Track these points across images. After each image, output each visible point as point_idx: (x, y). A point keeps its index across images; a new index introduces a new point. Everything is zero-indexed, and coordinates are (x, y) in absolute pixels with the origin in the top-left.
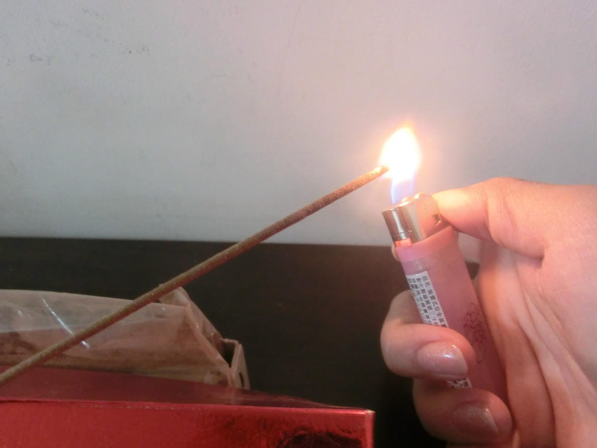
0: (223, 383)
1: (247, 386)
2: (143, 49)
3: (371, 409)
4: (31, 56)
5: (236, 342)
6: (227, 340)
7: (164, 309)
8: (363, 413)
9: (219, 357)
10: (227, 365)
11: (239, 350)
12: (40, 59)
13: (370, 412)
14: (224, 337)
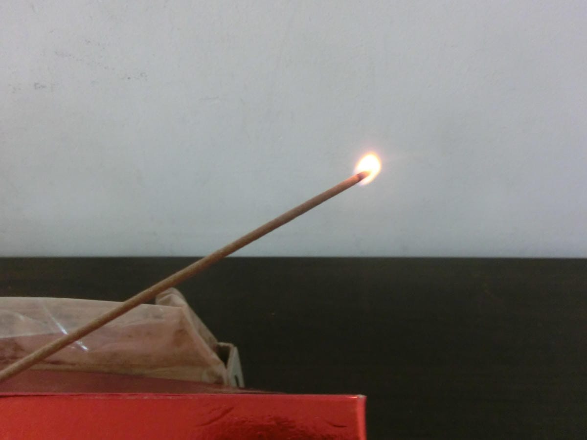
0: (219, 382)
1: (242, 384)
2: (141, 75)
3: (362, 394)
4: (36, 84)
5: (230, 345)
6: (222, 344)
7: (161, 310)
8: (355, 397)
9: (215, 356)
10: (222, 365)
11: (234, 353)
12: (44, 87)
13: (361, 396)
14: (220, 340)
